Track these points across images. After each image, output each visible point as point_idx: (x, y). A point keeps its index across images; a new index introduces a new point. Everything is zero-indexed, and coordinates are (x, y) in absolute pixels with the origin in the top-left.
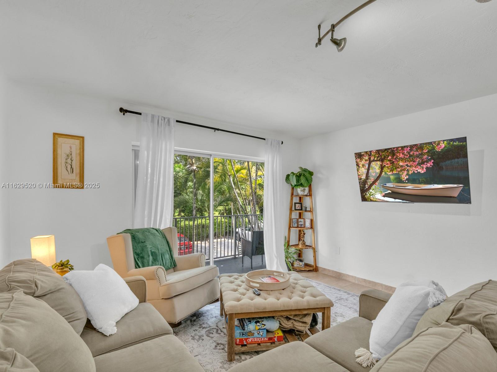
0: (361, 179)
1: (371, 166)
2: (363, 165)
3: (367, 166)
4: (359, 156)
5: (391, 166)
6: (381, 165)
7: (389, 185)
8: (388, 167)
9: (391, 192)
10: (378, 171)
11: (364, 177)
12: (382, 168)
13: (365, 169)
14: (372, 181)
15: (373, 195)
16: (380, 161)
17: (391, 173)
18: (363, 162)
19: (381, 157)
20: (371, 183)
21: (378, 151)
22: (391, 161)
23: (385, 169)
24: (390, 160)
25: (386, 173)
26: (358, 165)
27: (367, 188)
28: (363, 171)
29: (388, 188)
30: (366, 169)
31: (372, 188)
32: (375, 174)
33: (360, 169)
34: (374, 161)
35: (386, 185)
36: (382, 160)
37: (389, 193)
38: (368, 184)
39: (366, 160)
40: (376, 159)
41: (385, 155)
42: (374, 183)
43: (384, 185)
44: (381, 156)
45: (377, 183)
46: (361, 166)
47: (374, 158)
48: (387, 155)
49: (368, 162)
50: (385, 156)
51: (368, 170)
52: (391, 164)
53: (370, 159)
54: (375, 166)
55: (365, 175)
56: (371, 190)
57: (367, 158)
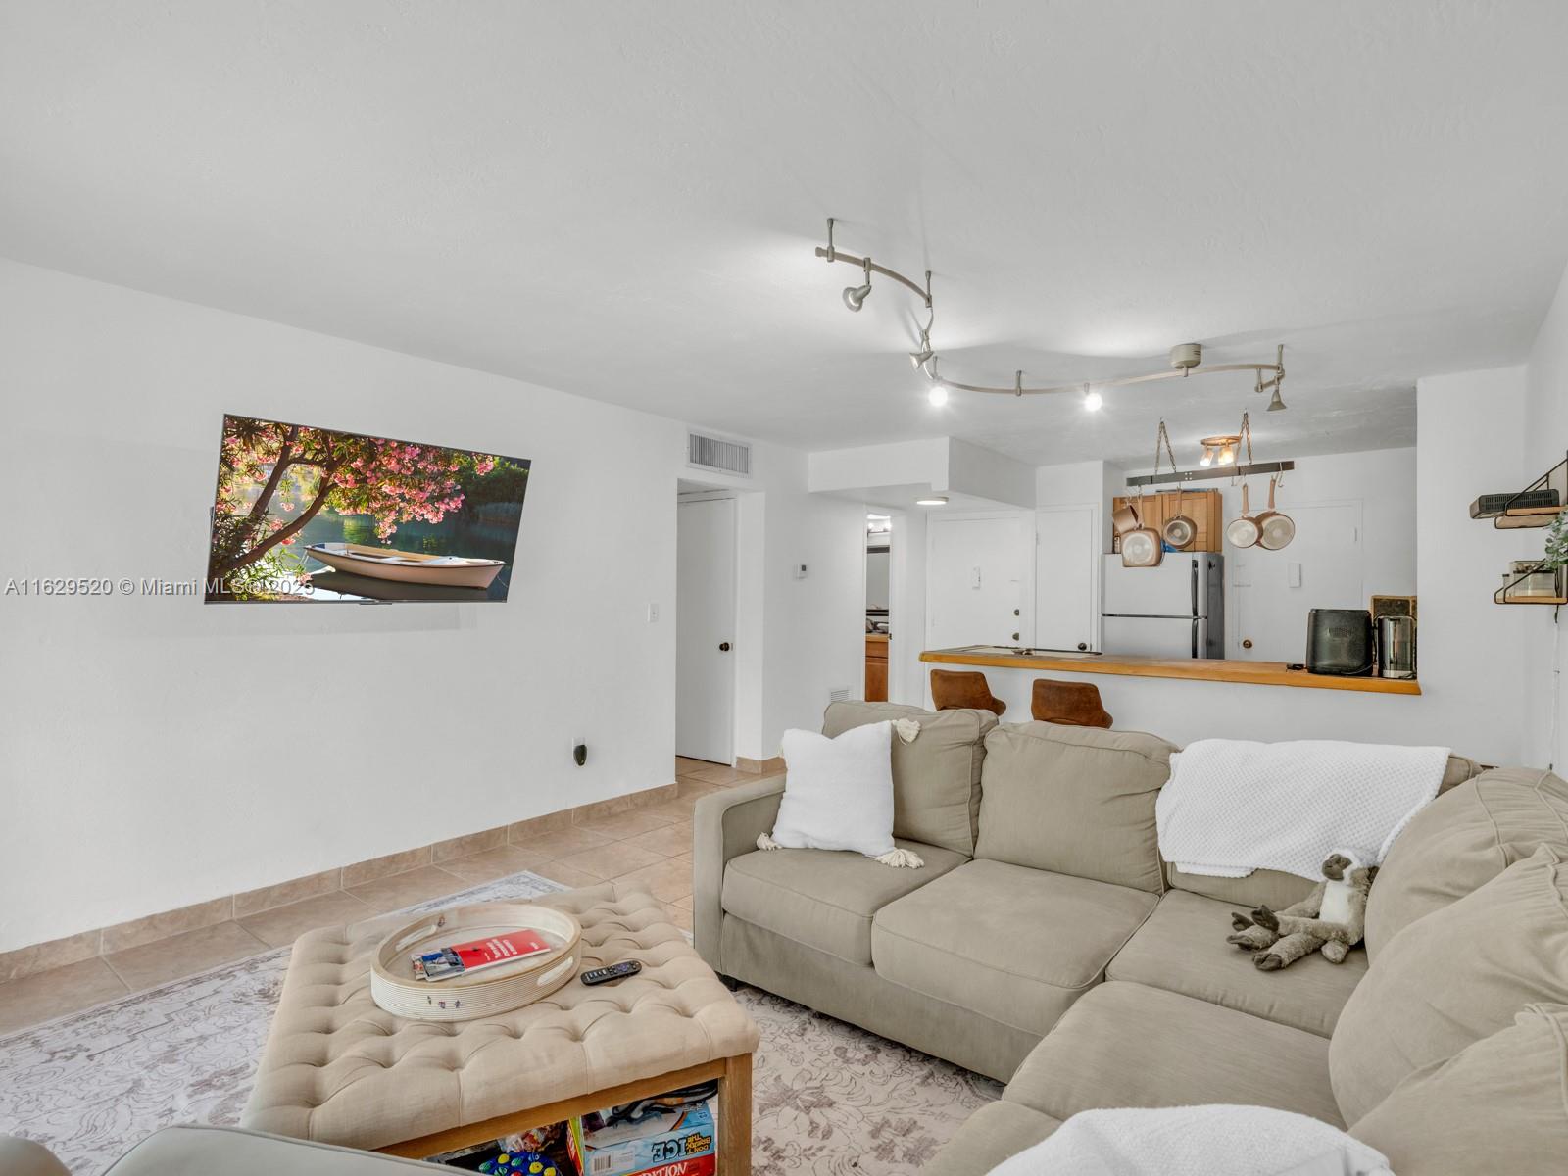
0: (228, 516)
1: (282, 477)
2: (251, 468)
3: (268, 474)
4: (243, 429)
5: (356, 491)
6: (324, 481)
7: (333, 548)
8: (343, 491)
9: (334, 571)
10: (307, 498)
11: (243, 511)
12: (324, 489)
13: (256, 482)
14: (277, 528)
15: (264, 578)
16: (323, 467)
17: (349, 512)
18: (256, 455)
19: (330, 453)
20: (269, 535)
21: (324, 435)
22: (360, 473)
23: (334, 497)
24: (355, 472)
25: (332, 509)
26: (227, 461)
27: (246, 555)
28: (245, 489)
29: (327, 557)
30: (261, 483)
31: (267, 554)
32: (292, 506)
33: (236, 478)
34: (301, 460)
35: (323, 546)
36: (331, 466)
37: (329, 573)
38: (254, 539)
39: (269, 452)
40: (309, 456)
41: (345, 451)
42: (281, 536)
43: (317, 548)
44: (331, 451)
45: (292, 539)
46: (241, 467)
47: (305, 452)
48: (350, 453)
49: (275, 460)
50: (343, 455)
51: (270, 487)
52: (356, 482)
53: (286, 450)
54: (300, 479)
55: (252, 505)
56: (261, 563)
57: (276, 445)
